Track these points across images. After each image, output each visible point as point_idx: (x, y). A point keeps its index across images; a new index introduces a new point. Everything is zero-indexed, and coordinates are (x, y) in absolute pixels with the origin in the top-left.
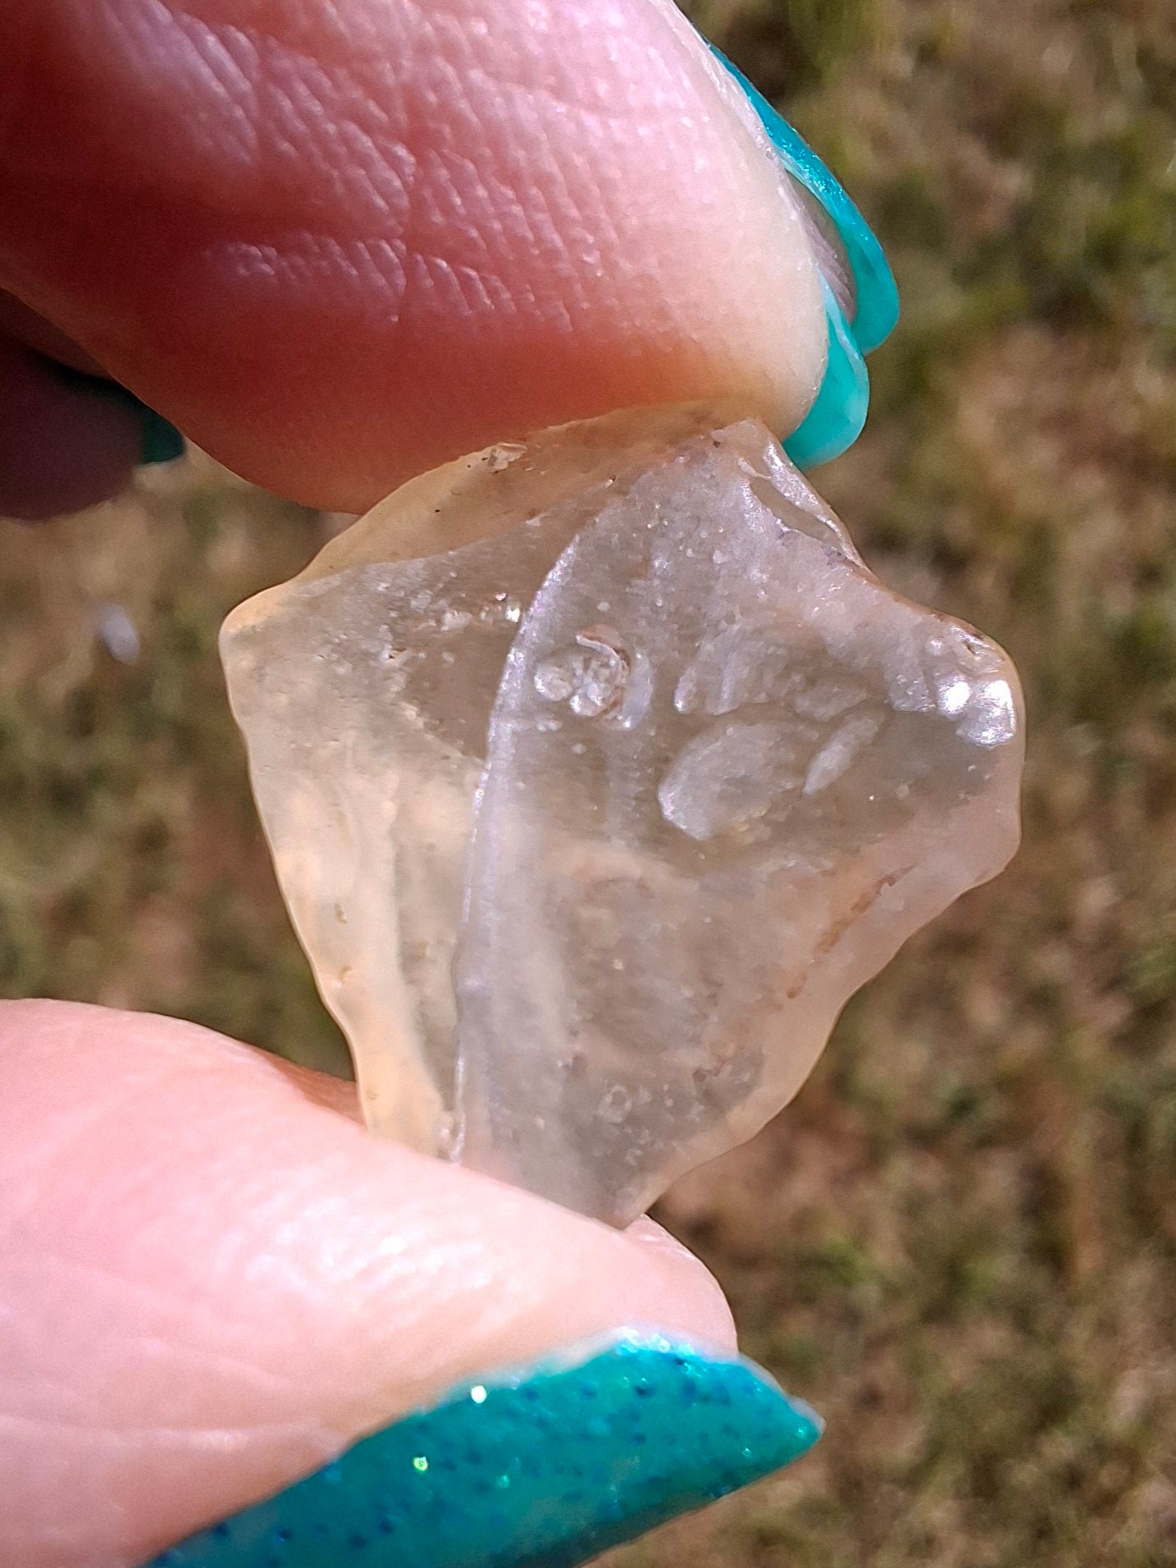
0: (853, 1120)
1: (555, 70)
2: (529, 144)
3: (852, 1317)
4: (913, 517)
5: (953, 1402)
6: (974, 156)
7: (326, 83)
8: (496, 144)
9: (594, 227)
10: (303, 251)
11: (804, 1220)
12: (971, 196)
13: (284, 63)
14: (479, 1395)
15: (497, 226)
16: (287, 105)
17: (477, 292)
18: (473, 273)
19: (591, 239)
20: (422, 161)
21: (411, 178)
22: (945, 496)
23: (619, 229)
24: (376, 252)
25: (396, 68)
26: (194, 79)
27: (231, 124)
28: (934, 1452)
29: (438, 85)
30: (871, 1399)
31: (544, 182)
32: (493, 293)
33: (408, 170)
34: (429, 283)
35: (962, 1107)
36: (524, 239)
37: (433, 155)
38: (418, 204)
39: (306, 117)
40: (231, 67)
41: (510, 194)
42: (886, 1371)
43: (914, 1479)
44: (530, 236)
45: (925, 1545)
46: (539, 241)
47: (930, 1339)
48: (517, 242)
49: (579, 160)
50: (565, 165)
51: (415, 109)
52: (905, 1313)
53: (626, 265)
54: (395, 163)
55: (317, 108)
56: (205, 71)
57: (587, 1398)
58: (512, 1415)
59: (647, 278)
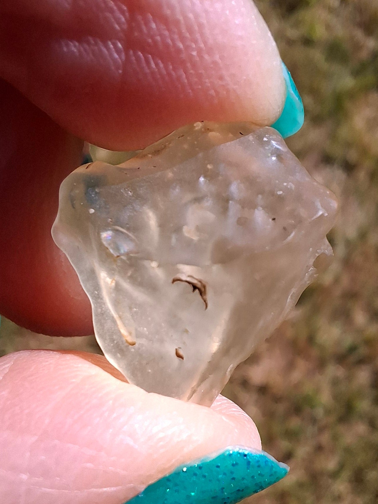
0: (315, 352)
3: (314, 421)
4: (337, 151)
5: (348, 451)
6: (359, 34)
9: (196, 42)
10: (89, 43)
11: (297, 386)
12: (357, 47)
14: (185, 469)
15: (158, 38)
18: (150, 56)
19: (194, 46)
22: (348, 145)
23: (205, 43)
24: (115, 45)
28: (342, 467)
30: (319, 448)
31: (177, 23)
32: (157, 65)
34: (134, 59)
35: (352, 349)
38: (130, 28)
42: (325, 438)
43: (335, 475)
45: (339, 498)
46: (174, 45)
47: (341, 429)
48: (167, 46)
49: (191, 16)
52: (332, 419)
53: (206, 57)
54: (123, 13)
57: (217, 468)
58: (195, 474)
59: (215, 63)
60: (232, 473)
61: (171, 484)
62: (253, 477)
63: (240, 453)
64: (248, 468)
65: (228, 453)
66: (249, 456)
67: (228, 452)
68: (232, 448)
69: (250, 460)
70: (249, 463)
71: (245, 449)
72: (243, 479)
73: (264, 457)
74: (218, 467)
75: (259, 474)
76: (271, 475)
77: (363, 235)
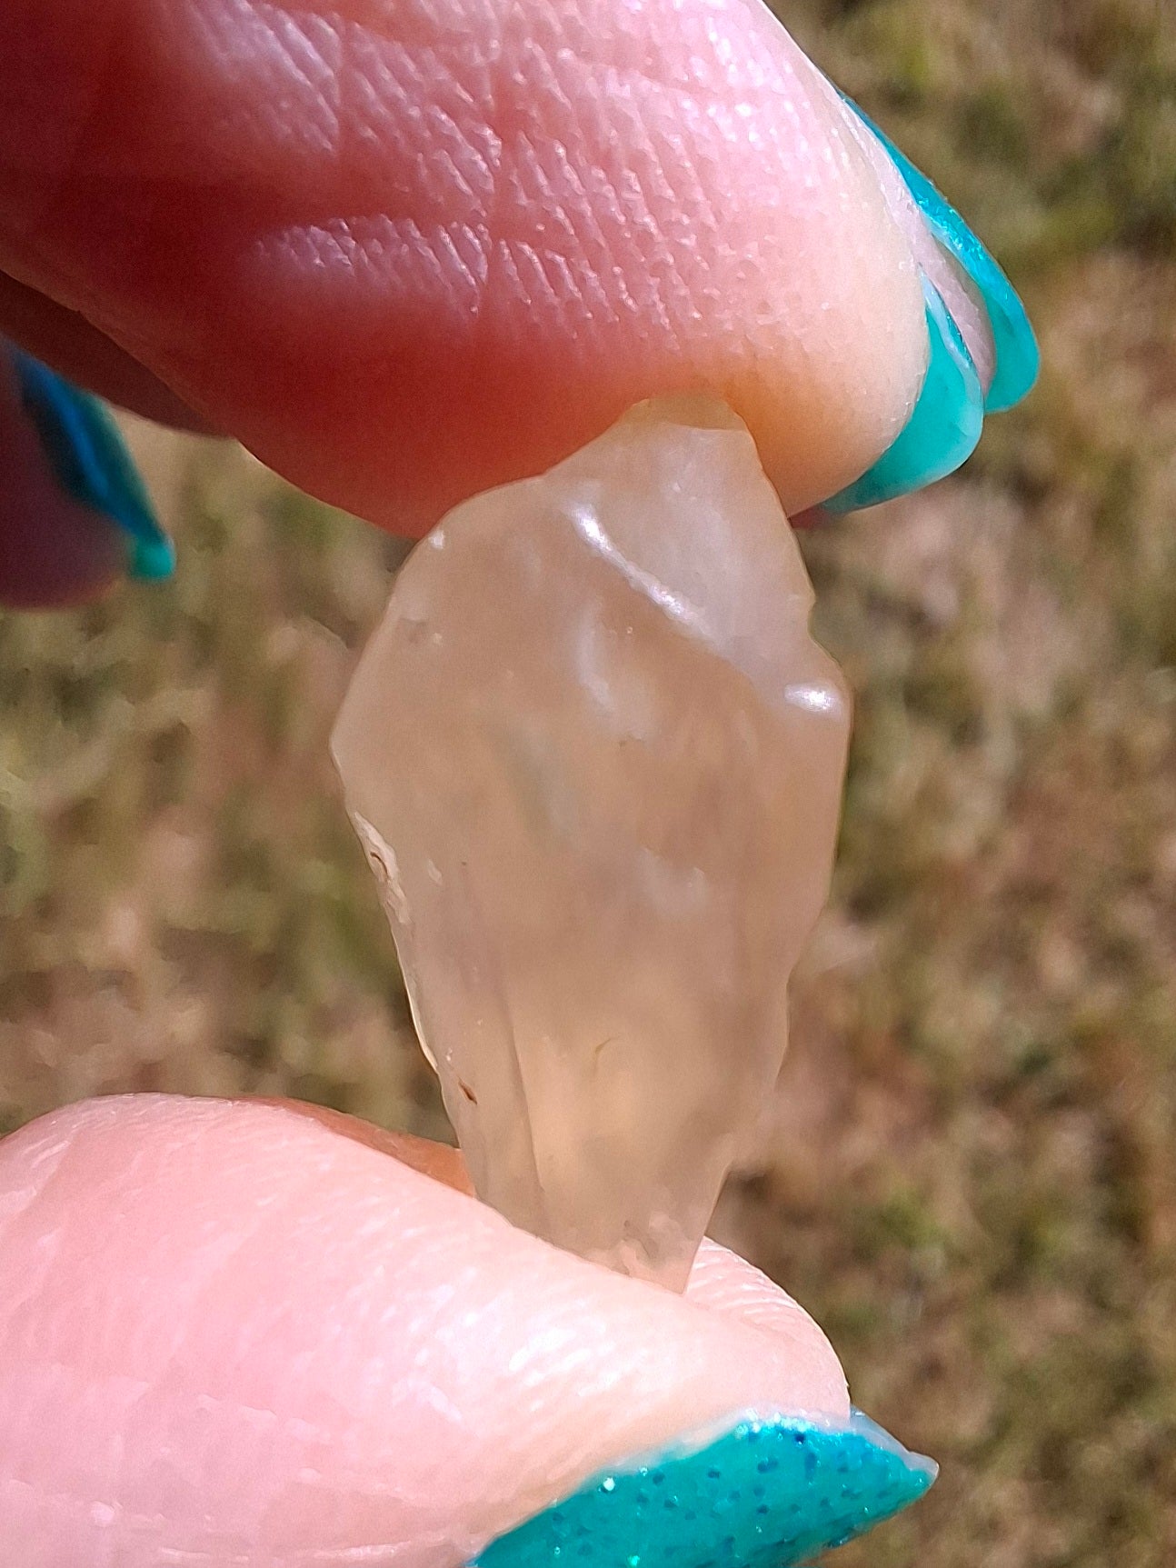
0: (917, 1072)
1: (652, 50)
2: (622, 123)
3: (915, 1283)
5: (1020, 1379)
6: (1061, 75)
7: (411, 67)
8: (589, 124)
9: (690, 208)
10: (382, 238)
11: (862, 1177)
13: (369, 47)
14: (609, 1484)
15: (586, 207)
16: (369, 89)
17: (562, 278)
18: (560, 259)
19: (686, 220)
20: (509, 144)
21: (498, 161)
23: (717, 213)
24: (458, 240)
25: (485, 51)
26: (276, 68)
27: (314, 113)
28: (1001, 1427)
29: (528, 66)
30: (931, 1371)
32: (581, 281)
33: (494, 152)
34: (512, 269)
35: (1035, 1063)
36: (615, 221)
37: (522, 137)
38: (505, 188)
39: (392, 103)
40: (314, 56)
41: (602, 175)
42: (949, 1340)
43: (980, 1455)
44: (622, 219)
45: (990, 1529)
46: (631, 223)
47: (1001, 1312)
48: (608, 225)
50: (662, 146)
51: (504, 91)
52: (970, 1281)
53: (723, 250)
54: (482, 147)
55: (401, 92)
56: (288, 62)
57: (712, 1479)
58: (642, 1500)
59: (748, 265)
60: (758, 1491)
61: (565, 1531)
62: (824, 1502)
63: (783, 1431)
64: (809, 1477)
65: (744, 1431)
66: (813, 1439)
67: (745, 1427)
68: (760, 1415)
69: (816, 1450)
70: (811, 1459)
71: (798, 1418)
72: (795, 1508)
73: (860, 1440)
74: (714, 1474)
75: (845, 1493)
76: (882, 1494)
77: (1070, 706)
